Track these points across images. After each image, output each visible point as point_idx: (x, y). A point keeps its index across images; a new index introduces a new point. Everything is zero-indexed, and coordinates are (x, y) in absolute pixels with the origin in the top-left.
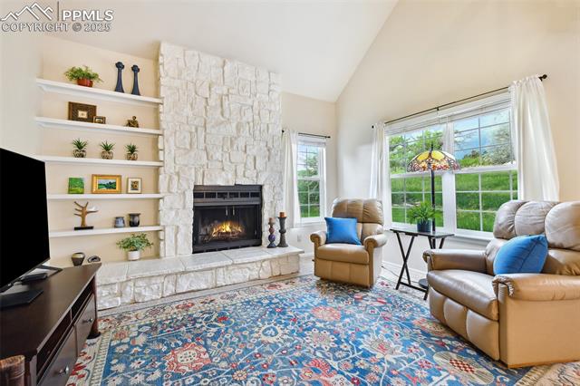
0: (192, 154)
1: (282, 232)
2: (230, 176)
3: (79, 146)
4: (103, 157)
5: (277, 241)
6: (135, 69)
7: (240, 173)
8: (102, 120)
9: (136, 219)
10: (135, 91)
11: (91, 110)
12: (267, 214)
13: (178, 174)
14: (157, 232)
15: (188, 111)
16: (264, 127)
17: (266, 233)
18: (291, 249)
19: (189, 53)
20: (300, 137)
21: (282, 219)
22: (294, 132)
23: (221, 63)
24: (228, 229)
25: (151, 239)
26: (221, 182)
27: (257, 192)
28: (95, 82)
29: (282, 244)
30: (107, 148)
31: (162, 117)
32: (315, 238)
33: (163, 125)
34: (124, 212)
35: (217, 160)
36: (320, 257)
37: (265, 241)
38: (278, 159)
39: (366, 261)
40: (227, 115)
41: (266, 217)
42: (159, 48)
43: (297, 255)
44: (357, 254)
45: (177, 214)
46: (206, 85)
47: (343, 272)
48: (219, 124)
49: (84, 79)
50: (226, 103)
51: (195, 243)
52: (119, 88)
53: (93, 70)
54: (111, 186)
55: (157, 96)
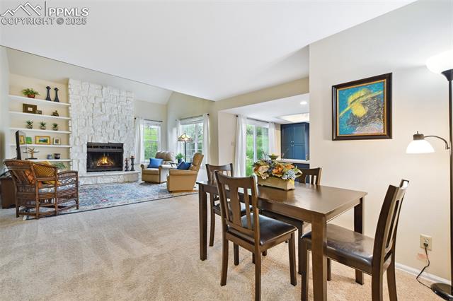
0: (86, 128)
1: (132, 164)
2: (106, 139)
3: (29, 123)
4: (42, 129)
5: (130, 168)
6: (56, 89)
7: (111, 136)
8: (40, 113)
9: (58, 156)
10: (57, 100)
11: (34, 107)
12: (125, 156)
13: (79, 137)
14: (69, 162)
15: (83, 109)
16: (124, 117)
17: (125, 165)
18: (136, 171)
19: (84, 83)
20: (144, 121)
21: (132, 159)
22: (142, 118)
23: (101, 88)
24: (106, 162)
25: (66, 165)
26: (101, 142)
27: (120, 146)
28: (36, 96)
29: (132, 170)
30: (43, 125)
31: (70, 112)
32: (142, 166)
33: (71, 116)
34: (52, 153)
35: (99, 131)
36: (144, 173)
37: (124, 168)
38: (131, 132)
39: (158, 174)
40: (104, 111)
41: (124, 158)
42: (68, 81)
43: (137, 173)
44: (156, 171)
45: (78, 155)
46: (93, 98)
47: (150, 178)
48: (100, 115)
49: (30, 94)
50: (103, 106)
51: (87, 168)
52: (48, 98)
53: (35, 90)
54: (45, 141)
55: (68, 102)
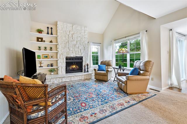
0: (65, 49)
1: (88, 68)
2: (74, 54)
3: (39, 47)
4: (45, 50)
5: (86, 71)
6: (51, 28)
7: (77, 53)
8: (44, 41)
9: (52, 65)
10: (52, 34)
11: (42, 39)
12: (84, 64)
13: (62, 54)
14: (57, 68)
15: (64, 38)
16: (83, 42)
17: (84, 69)
19: (64, 23)
20: (93, 44)
21: (88, 65)
22: (91, 42)
23: (72, 25)
24: (75, 67)
25: (56, 70)
26: (72, 56)
27: (81, 58)
28: (42, 32)
29: (88, 71)
30: (45, 48)
31: (58, 40)
32: (95, 70)
33: (58, 42)
34: (50, 63)
35: (71, 50)
36: (96, 74)
37: (83, 71)
38: (87, 50)
39: (106, 75)
40: (74, 39)
41: (83, 65)
42: (57, 23)
43: (91, 74)
44: (104, 73)
45: (62, 64)
46: (68, 31)
47: (101, 78)
48: (72, 41)
49: (40, 31)
50: (73, 36)
51: (66, 71)
52: (48, 33)
53: (42, 29)
54: (46, 57)
55: (57, 35)
